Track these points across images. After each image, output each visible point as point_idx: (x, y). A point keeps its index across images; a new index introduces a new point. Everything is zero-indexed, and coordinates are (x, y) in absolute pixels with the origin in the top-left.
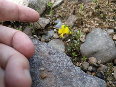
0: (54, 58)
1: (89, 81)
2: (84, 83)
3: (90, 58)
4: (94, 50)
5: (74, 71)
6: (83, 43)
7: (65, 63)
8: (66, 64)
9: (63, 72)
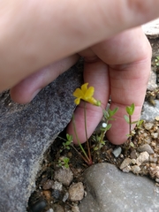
0: (54, 103)
1: (17, 170)
2: (12, 160)
3: (80, 184)
4: (100, 193)
5: (34, 140)
6: (119, 168)
7: (47, 122)
8: (45, 125)
9: (31, 120)
